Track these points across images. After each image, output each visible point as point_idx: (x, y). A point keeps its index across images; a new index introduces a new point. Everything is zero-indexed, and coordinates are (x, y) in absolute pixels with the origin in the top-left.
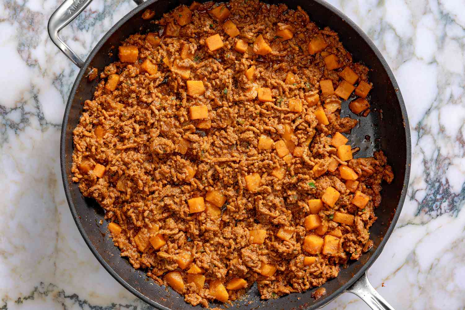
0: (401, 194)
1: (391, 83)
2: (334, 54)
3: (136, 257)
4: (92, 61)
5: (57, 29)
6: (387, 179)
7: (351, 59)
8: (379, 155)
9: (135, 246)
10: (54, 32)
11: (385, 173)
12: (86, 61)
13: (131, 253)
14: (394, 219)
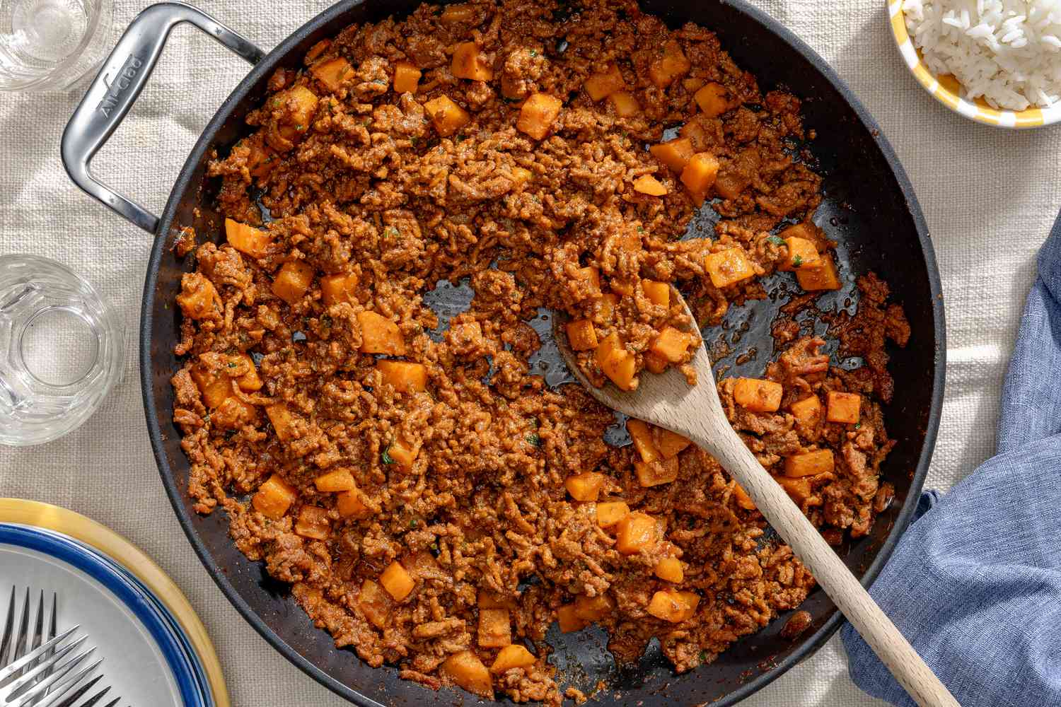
0: (934, 365)
1: (859, 121)
2: (714, 81)
3: (371, 641)
4: (177, 213)
5: (85, 158)
6: (896, 337)
7: (755, 85)
8: (869, 281)
9: (364, 619)
10: (78, 168)
11: (889, 322)
12: (164, 216)
13: (357, 634)
14: (930, 426)
